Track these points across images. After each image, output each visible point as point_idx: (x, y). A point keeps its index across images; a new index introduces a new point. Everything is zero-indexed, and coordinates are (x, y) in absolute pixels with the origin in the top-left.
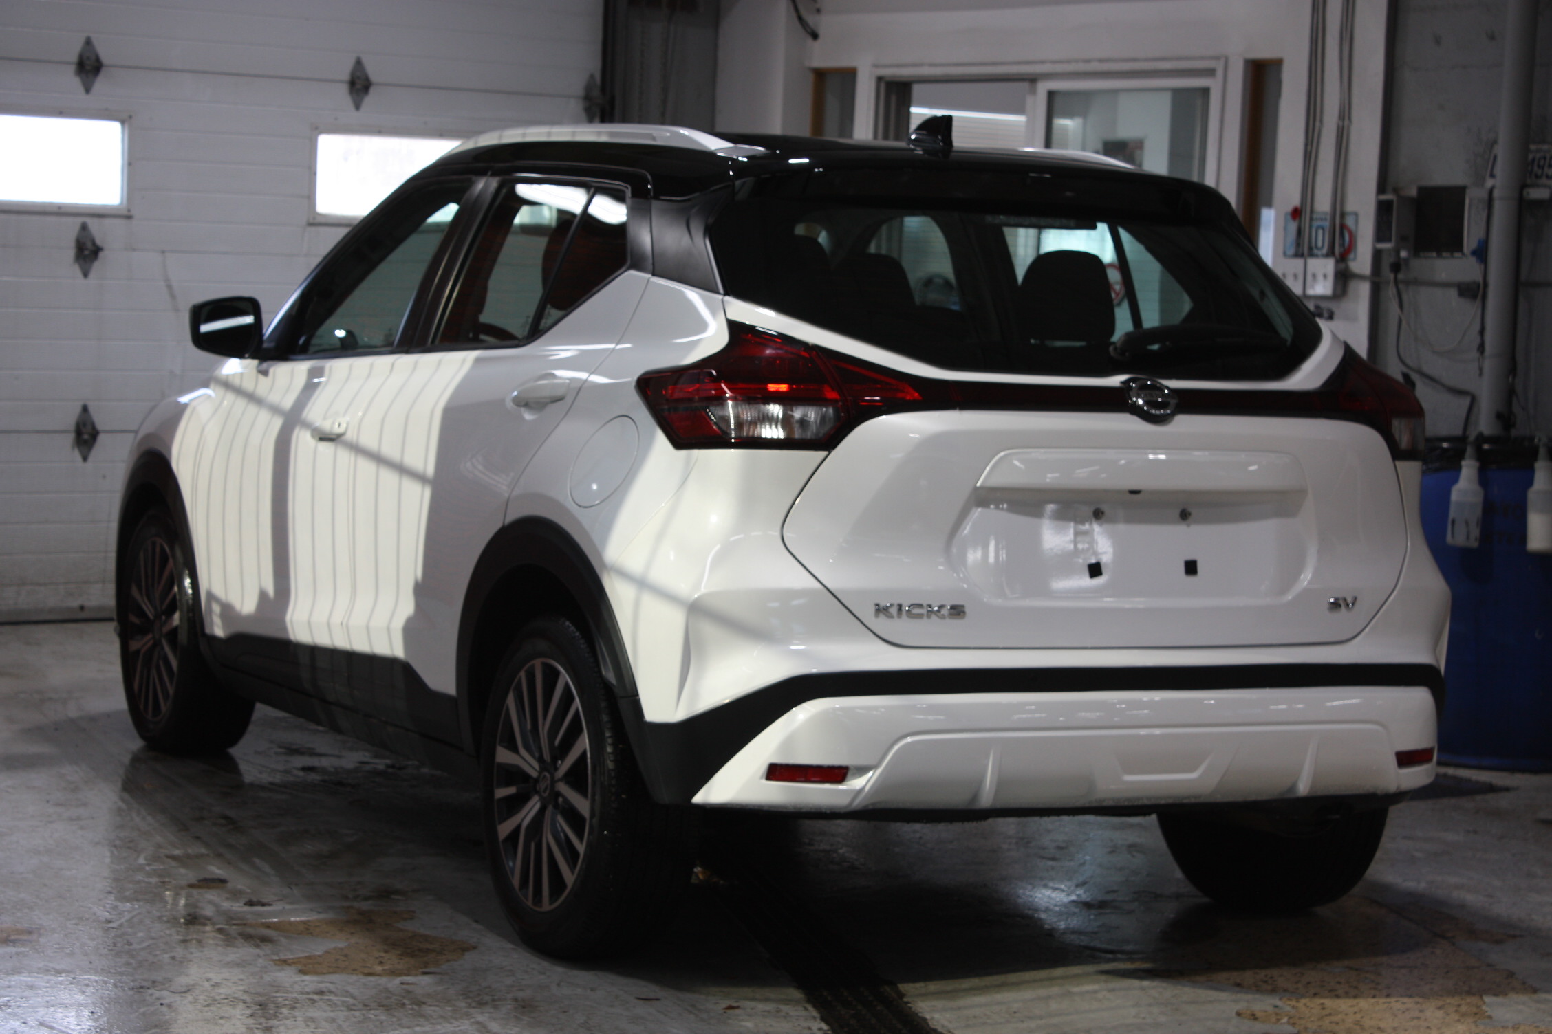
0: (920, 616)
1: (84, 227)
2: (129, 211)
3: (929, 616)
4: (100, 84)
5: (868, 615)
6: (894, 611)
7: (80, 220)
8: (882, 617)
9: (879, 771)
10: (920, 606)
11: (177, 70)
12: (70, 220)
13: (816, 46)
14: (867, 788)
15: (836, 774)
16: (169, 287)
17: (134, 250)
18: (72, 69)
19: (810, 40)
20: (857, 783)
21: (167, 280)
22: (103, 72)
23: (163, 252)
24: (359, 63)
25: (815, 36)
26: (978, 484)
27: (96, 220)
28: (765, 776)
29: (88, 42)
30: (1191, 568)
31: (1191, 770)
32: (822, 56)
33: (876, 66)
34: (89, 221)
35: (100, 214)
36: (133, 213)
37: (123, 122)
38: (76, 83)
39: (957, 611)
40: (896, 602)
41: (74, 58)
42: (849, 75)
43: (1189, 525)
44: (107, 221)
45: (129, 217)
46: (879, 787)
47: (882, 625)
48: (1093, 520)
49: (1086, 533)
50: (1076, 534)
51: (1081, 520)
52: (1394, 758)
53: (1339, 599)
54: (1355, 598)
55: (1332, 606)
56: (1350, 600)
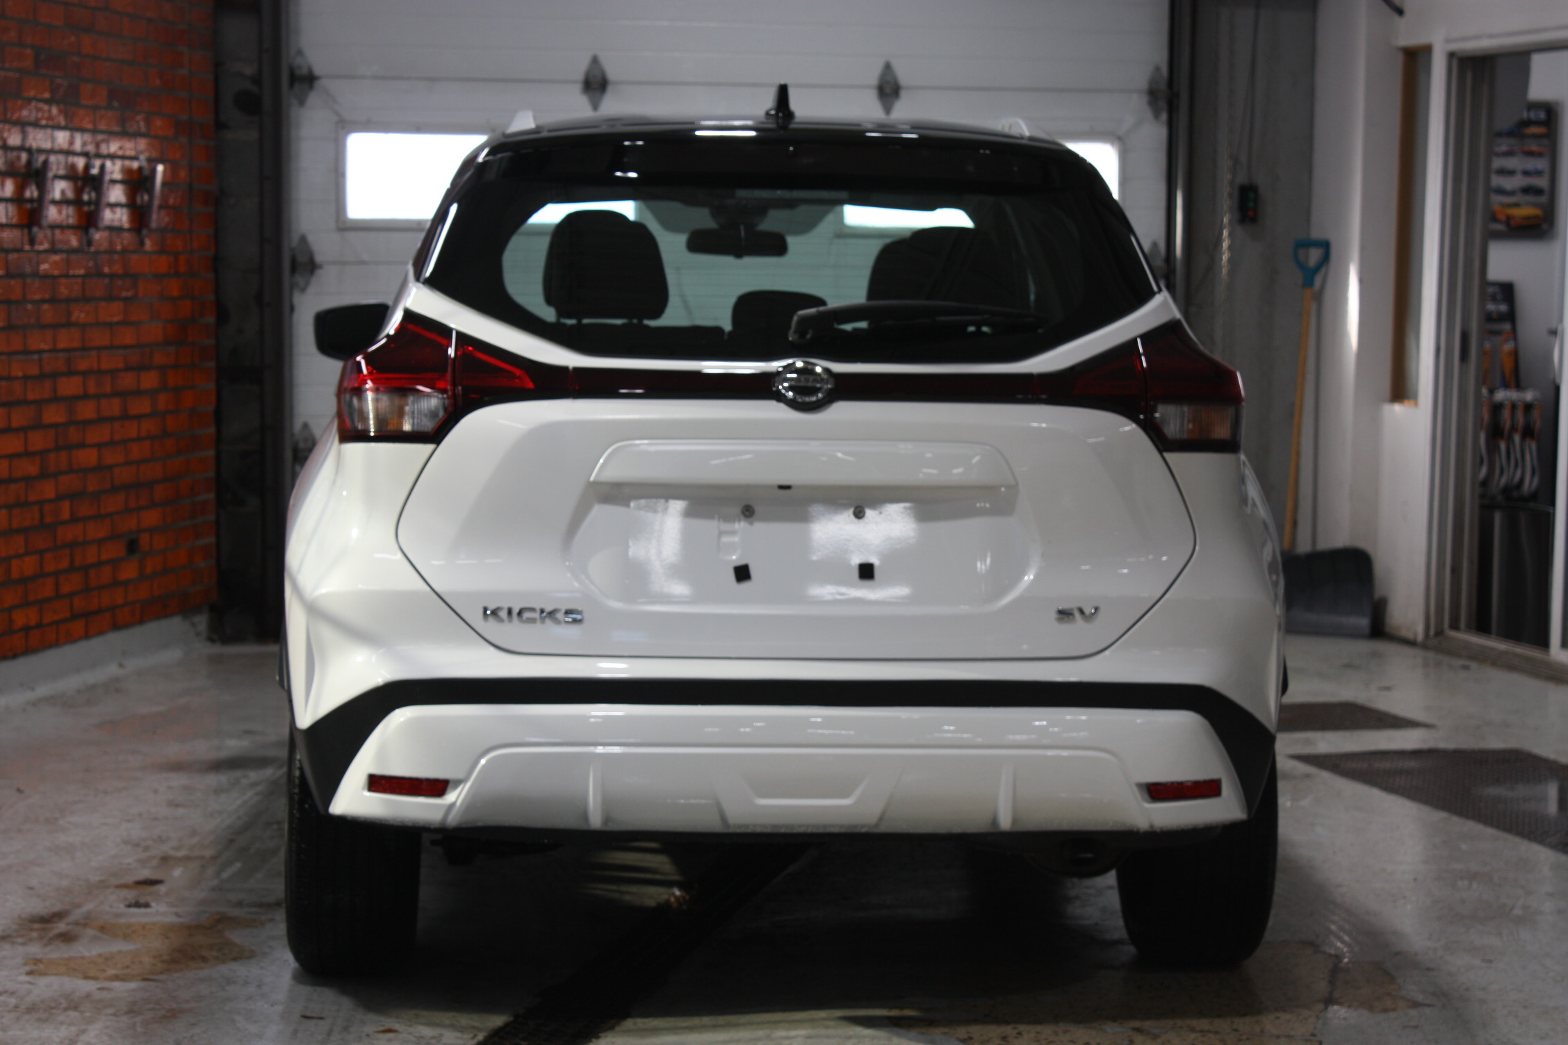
0: (532, 621)
3: (543, 620)
4: (607, 101)
5: (476, 619)
6: (503, 614)
8: (492, 621)
9: (468, 785)
10: (532, 610)
11: (686, 84)
13: (1402, 23)
14: (458, 803)
15: (436, 787)
18: (577, 88)
19: (1396, 17)
20: (451, 797)
22: (610, 89)
24: (888, 67)
25: (1400, 12)
26: (592, 479)
28: (366, 787)
29: (595, 61)
30: (866, 572)
31: (845, 795)
32: (1407, 34)
33: (1448, 41)
38: (581, 103)
40: (506, 606)
41: (580, 76)
42: (1427, 50)
46: (470, 804)
47: (491, 629)
48: (742, 517)
49: (733, 533)
50: (721, 533)
51: (727, 519)
52: (1136, 790)
53: (1072, 609)
54: (1096, 609)
55: (1061, 616)
56: (1089, 610)
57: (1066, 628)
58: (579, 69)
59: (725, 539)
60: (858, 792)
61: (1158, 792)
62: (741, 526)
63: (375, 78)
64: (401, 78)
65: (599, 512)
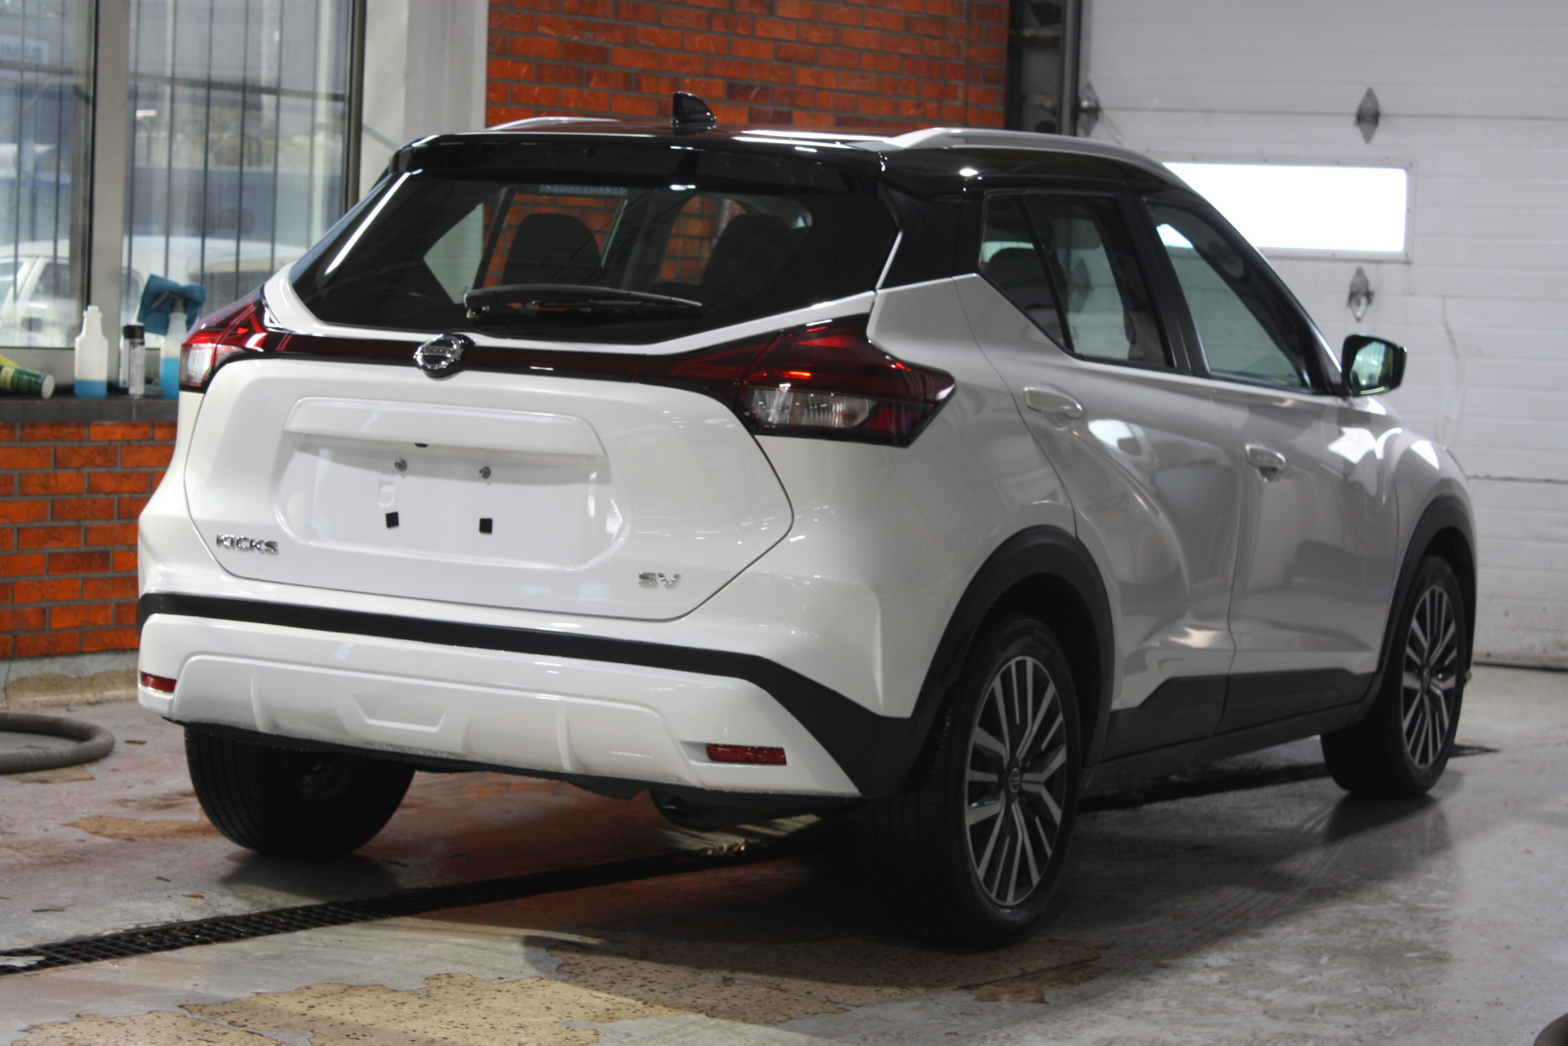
0: (246, 549)
1: (1360, 273)
2: (1407, 256)
3: (253, 549)
4: (1381, 133)
5: (213, 544)
6: (228, 542)
7: (1354, 266)
8: (222, 548)
9: (179, 685)
10: (246, 540)
11: (1464, 117)
12: (1344, 265)
14: (175, 699)
15: (170, 685)
16: (1449, 332)
17: (1412, 294)
18: (1353, 119)
20: (174, 694)
21: (1447, 325)
22: (1382, 121)
23: (1444, 297)
27: (1373, 266)
29: (1370, 94)
30: (486, 526)
31: (430, 723)
34: (1365, 267)
35: (1377, 260)
36: (1410, 258)
37: (1406, 169)
38: (1355, 133)
39: (271, 546)
41: (1354, 109)
43: (489, 484)
44: (1384, 267)
45: (1408, 263)
46: (183, 702)
47: (223, 553)
48: (396, 470)
49: (390, 484)
50: (382, 484)
51: (385, 471)
52: (680, 747)
53: (654, 575)
54: (676, 576)
55: (644, 580)
56: (670, 577)
57: (648, 592)
58: (1354, 102)
59: (384, 489)
60: (441, 722)
61: (716, 753)
62: (397, 478)
63: (1157, 110)
64: (1181, 110)
65: (300, 459)
